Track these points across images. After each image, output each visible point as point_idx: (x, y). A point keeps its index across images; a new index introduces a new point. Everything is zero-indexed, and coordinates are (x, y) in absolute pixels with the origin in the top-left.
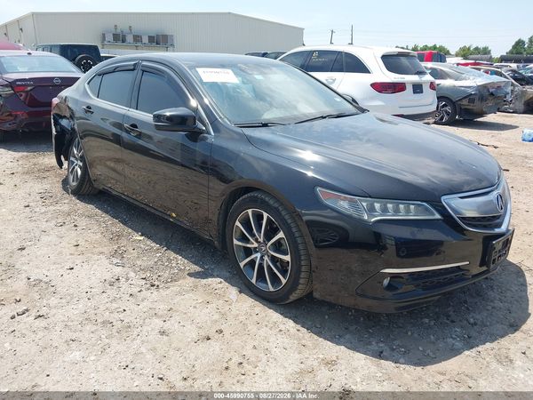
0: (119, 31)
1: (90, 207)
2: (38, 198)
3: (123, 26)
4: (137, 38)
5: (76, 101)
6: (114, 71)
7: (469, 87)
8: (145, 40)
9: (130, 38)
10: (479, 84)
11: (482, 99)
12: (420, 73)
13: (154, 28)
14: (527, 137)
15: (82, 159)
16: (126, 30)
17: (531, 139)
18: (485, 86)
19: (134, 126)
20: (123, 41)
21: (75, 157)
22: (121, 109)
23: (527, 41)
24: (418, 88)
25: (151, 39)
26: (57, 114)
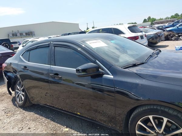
0: (14, 33)
1: (32, 113)
2: (3, 113)
3: (15, 31)
4: (21, 34)
5: (17, 65)
6: (37, 48)
7: (151, 35)
8: (24, 34)
9: (18, 35)
10: (154, 33)
11: (156, 38)
12: (141, 32)
13: (27, 30)
14: (178, 49)
15: (23, 91)
16: (17, 32)
17: (179, 49)
18: (156, 34)
19: (57, 74)
20: (16, 36)
21: (18, 90)
22: (47, 66)
23: (147, 19)
24: (142, 37)
25: (26, 34)
26: (5, 71)
